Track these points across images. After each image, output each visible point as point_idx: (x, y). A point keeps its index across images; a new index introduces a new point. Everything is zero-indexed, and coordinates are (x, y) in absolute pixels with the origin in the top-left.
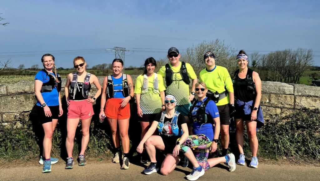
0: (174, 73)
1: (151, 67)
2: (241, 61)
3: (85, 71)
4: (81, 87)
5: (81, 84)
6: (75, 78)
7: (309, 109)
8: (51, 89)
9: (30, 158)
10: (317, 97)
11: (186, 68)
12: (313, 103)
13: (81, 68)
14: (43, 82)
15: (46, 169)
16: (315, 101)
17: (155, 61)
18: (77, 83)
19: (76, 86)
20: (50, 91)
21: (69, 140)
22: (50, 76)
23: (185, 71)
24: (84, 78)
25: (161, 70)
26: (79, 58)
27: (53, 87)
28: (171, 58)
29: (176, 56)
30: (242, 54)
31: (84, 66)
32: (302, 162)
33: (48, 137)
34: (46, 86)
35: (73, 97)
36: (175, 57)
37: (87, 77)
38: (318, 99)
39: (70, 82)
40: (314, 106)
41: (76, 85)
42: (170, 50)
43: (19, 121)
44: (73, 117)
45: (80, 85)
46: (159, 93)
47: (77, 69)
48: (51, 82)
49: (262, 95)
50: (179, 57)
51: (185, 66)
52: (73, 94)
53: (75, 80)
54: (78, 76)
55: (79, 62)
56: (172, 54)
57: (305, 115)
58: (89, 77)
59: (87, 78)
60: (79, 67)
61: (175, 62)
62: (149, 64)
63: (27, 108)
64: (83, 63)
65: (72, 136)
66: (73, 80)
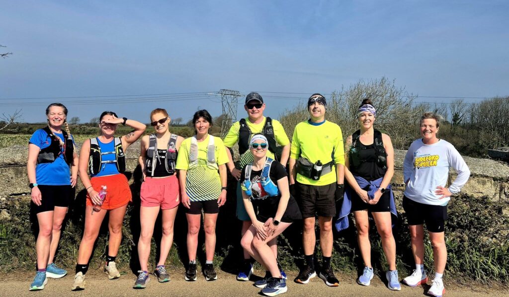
0: (253, 134)
1: (202, 124)
2: (365, 115)
3: (168, 130)
4: (163, 157)
5: (164, 152)
6: (153, 143)
7: (472, 196)
8: (53, 159)
9: (13, 269)
10: (487, 177)
11: (272, 127)
12: (480, 187)
13: (162, 125)
14: (40, 147)
15: (35, 285)
16: (484, 183)
17: (208, 115)
18: (156, 150)
19: (155, 156)
20: (51, 162)
21: (142, 239)
22: (53, 138)
23: (270, 131)
24: (167, 142)
25: (232, 129)
26: (158, 110)
27: (56, 156)
28: (250, 110)
29: (259, 106)
30: (369, 105)
31: (166, 123)
32: (453, 283)
33: (44, 235)
34: (45, 154)
35: (151, 173)
36: (257, 108)
37: (172, 140)
38: (488, 181)
39: (145, 149)
40: (481, 193)
41: (155, 153)
42: (249, 96)
43: (5, 210)
44: (151, 204)
45: (161, 154)
46: (218, 168)
47: (156, 127)
48: (54, 148)
49: (396, 172)
50: (263, 108)
51: (271, 124)
52: (150, 168)
53: (154, 146)
54: (157, 139)
55: (159, 116)
56: (253, 103)
57: (466, 207)
58: (174, 141)
59: (172, 143)
60: (159, 124)
61: (256, 116)
62: (198, 118)
63: (19, 189)
64: (165, 117)
65: (148, 234)
66: (150, 146)
